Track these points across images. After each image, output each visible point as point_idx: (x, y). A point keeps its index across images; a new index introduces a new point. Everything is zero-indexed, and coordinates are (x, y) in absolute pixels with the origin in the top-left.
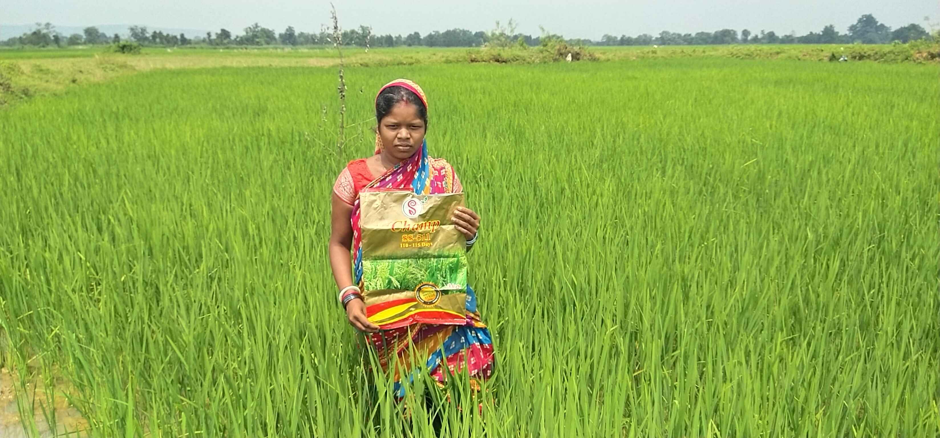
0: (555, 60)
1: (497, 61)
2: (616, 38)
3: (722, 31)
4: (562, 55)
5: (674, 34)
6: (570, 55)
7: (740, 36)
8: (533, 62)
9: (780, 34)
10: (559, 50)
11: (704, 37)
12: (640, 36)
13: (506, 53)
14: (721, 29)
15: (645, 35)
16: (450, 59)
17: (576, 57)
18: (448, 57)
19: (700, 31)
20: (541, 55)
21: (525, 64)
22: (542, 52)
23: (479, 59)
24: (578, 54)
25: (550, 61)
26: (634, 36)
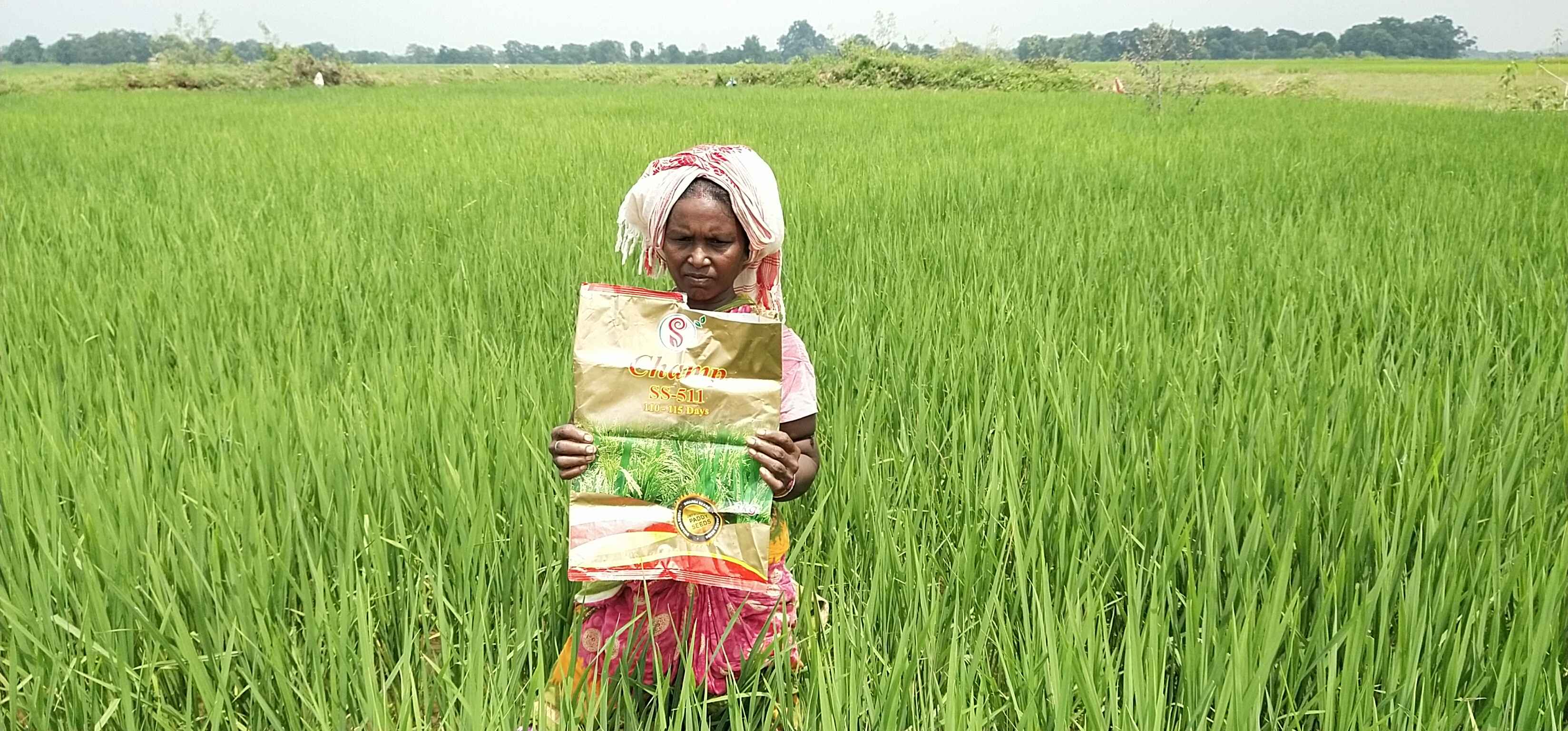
0: (295, 84)
1: (183, 85)
2: (431, 50)
3: (600, 43)
4: (306, 75)
5: (528, 46)
6: (319, 76)
7: (628, 52)
8: (253, 86)
9: (686, 49)
10: (299, 67)
11: (574, 51)
12: (471, 48)
13: (197, 73)
14: (599, 40)
15: (481, 48)
16: (84, 82)
17: (332, 78)
18: (80, 79)
19: (568, 43)
20: (266, 76)
21: (239, 91)
22: (268, 70)
23: (146, 82)
24: (335, 73)
25: (284, 85)
26: (463, 48)
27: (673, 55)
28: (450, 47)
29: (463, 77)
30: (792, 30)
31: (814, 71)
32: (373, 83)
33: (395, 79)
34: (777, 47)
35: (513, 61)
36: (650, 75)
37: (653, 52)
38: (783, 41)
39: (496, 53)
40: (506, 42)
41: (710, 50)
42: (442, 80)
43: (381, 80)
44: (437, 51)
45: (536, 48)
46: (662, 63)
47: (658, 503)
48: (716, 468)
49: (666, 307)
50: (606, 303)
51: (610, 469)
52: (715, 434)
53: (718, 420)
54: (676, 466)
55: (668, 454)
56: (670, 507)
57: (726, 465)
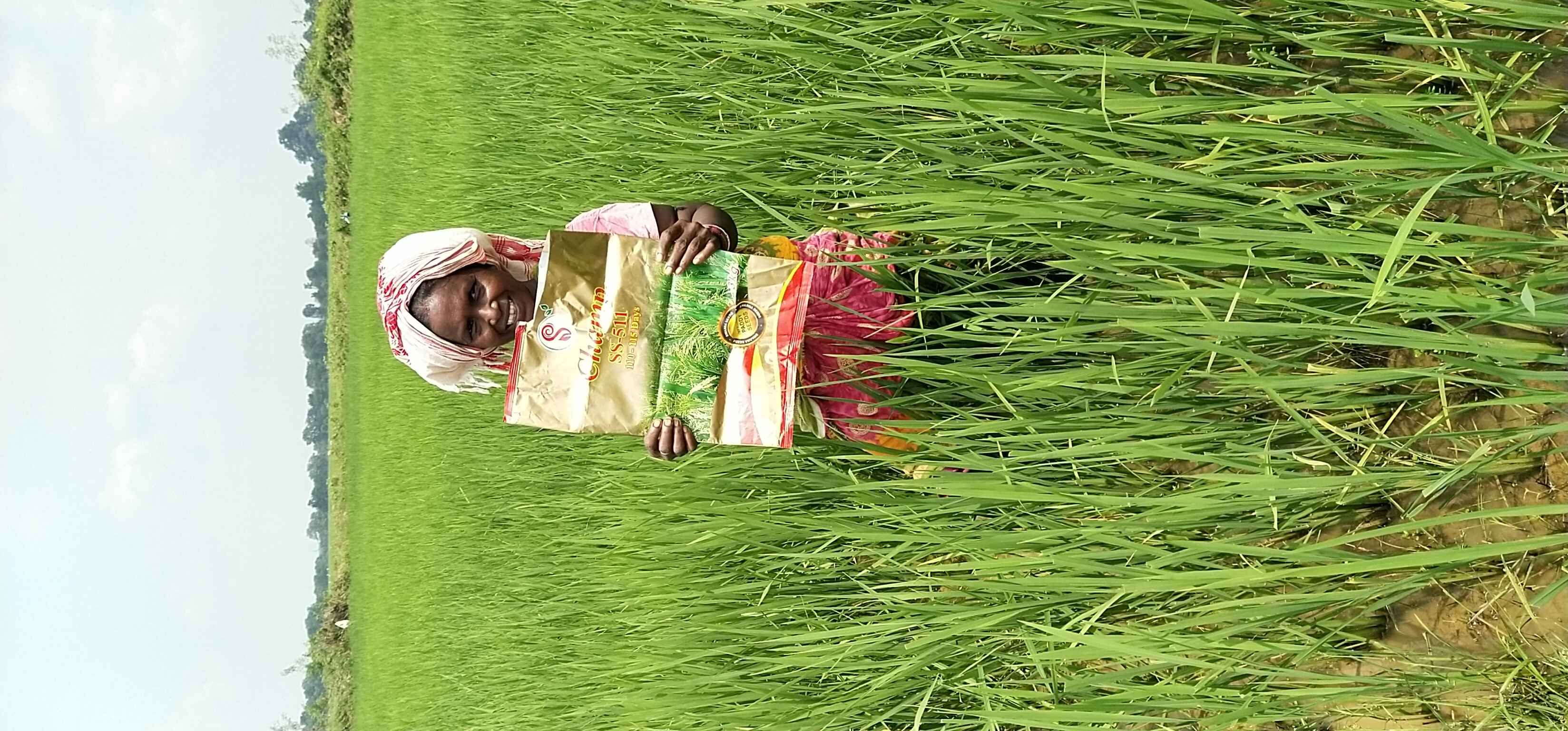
0: (346, 647)
2: (313, 516)
3: (305, 347)
4: (337, 636)
5: (308, 421)
6: (338, 624)
7: (315, 320)
8: (350, 685)
9: (312, 261)
10: (329, 642)
17: (341, 612)
20: (337, 672)
21: (353, 699)
22: (332, 671)
24: (336, 609)
25: (347, 656)
27: (318, 274)
28: (310, 497)
29: (339, 488)
30: (289, 147)
31: (333, 129)
32: (346, 573)
33: (342, 553)
34: (309, 164)
35: (325, 436)
36: (339, 302)
37: (315, 295)
38: (302, 157)
39: (316, 453)
40: (305, 443)
41: (313, 235)
42: (343, 508)
43: (342, 566)
44: (315, 510)
45: (310, 413)
46: (327, 286)
47: (725, 361)
48: (693, 304)
49: (531, 342)
50: (525, 400)
51: (689, 405)
52: (659, 303)
53: (645, 299)
54: (690, 342)
55: (677, 349)
56: (730, 350)
57: (691, 294)
